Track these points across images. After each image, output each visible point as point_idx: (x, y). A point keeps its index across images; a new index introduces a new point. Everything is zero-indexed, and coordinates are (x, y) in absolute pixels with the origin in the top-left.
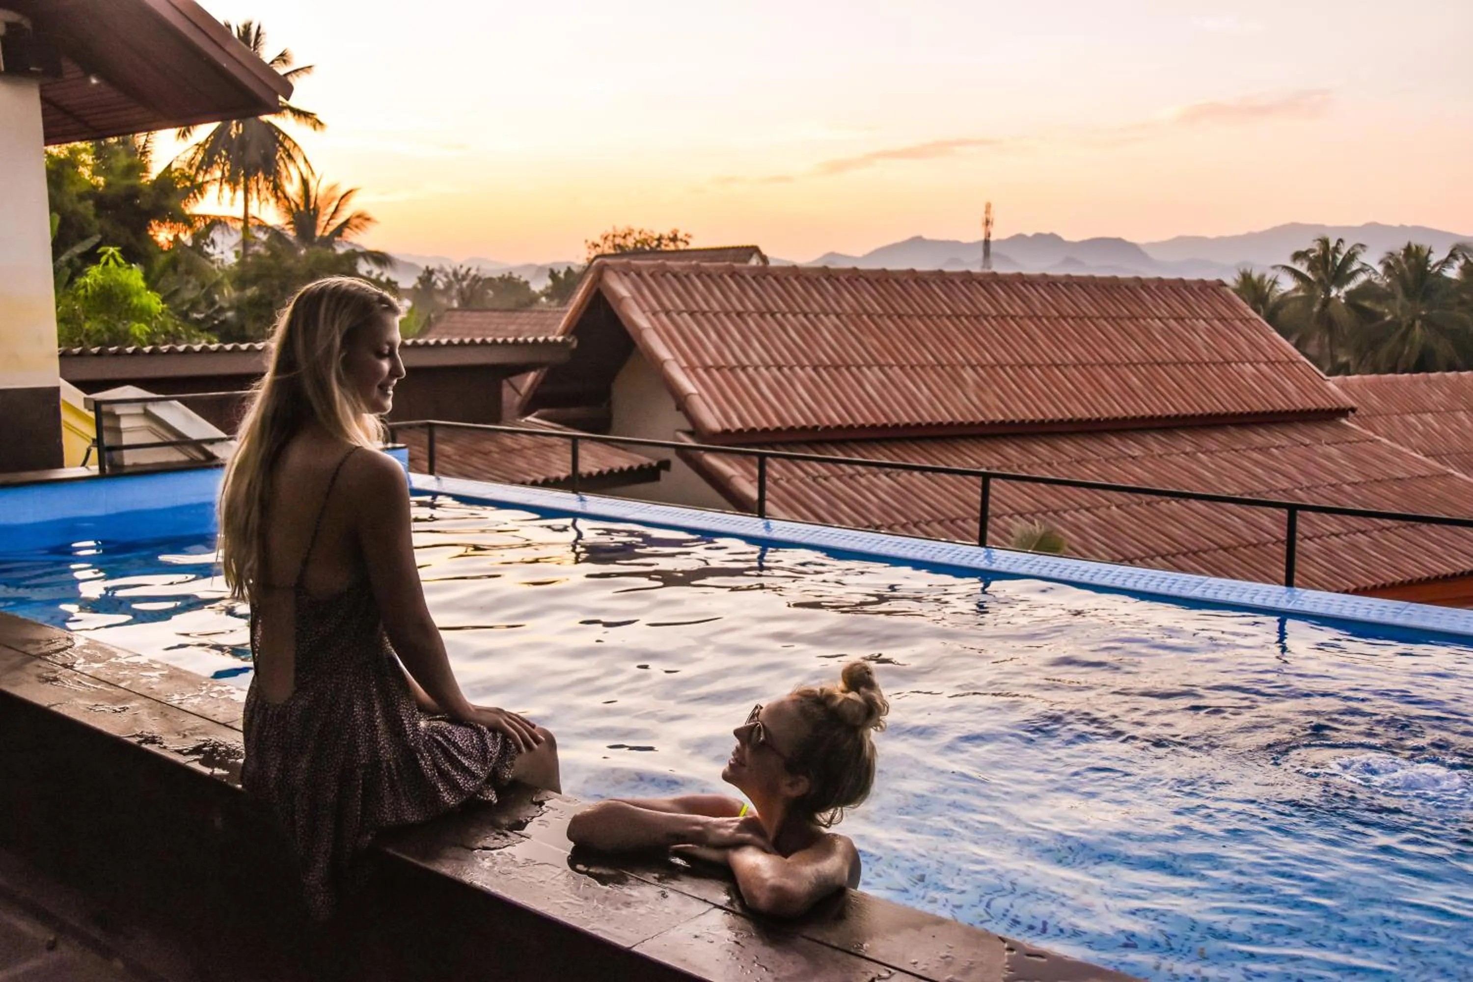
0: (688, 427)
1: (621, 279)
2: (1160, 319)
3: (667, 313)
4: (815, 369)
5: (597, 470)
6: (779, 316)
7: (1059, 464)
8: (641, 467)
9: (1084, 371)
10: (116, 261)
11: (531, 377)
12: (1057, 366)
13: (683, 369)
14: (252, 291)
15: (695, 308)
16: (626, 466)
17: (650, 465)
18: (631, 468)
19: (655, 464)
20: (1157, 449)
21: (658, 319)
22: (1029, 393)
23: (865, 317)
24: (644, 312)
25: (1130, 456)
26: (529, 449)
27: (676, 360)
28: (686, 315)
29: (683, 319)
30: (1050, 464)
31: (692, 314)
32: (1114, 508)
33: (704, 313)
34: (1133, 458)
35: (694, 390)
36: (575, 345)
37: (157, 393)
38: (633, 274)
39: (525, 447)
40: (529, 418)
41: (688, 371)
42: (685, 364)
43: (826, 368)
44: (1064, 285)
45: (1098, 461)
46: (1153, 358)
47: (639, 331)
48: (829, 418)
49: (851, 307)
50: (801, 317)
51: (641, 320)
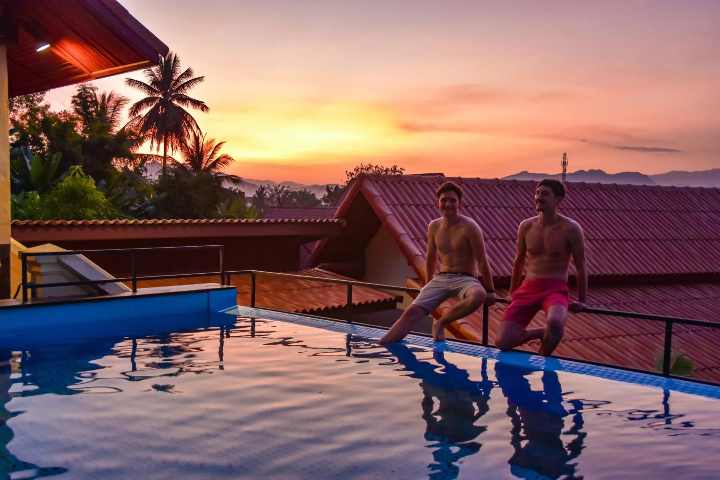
0: (416, 276)
1: (373, 185)
2: (704, 212)
3: (402, 205)
4: (493, 240)
5: (358, 302)
6: (470, 208)
7: (649, 302)
8: (385, 300)
9: (659, 243)
10: (80, 174)
11: (318, 243)
12: (643, 241)
13: (412, 239)
14: (164, 195)
15: (419, 203)
16: (376, 300)
17: (391, 299)
18: (379, 301)
19: (393, 298)
20: (712, 294)
21: (397, 210)
22: (627, 257)
23: (522, 209)
24: (388, 205)
25: (695, 298)
26: (316, 288)
27: (408, 234)
28: (413, 207)
29: (412, 209)
30: (643, 303)
31: (417, 206)
32: (691, 332)
33: (424, 206)
34: (697, 299)
35: (420, 253)
36: (345, 224)
37: (68, 249)
38: (381, 182)
39: (313, 287)
40: (316, 269)
41: (415, 241)
42: (413, 237)
43: (500, 240)
44: (642, 191)
45: (674, 301)
46: (704, 237)
47: (385, 216)
48: (503, 271)
49: (514, 203)
50: (483, 209)
51: (387, 210)
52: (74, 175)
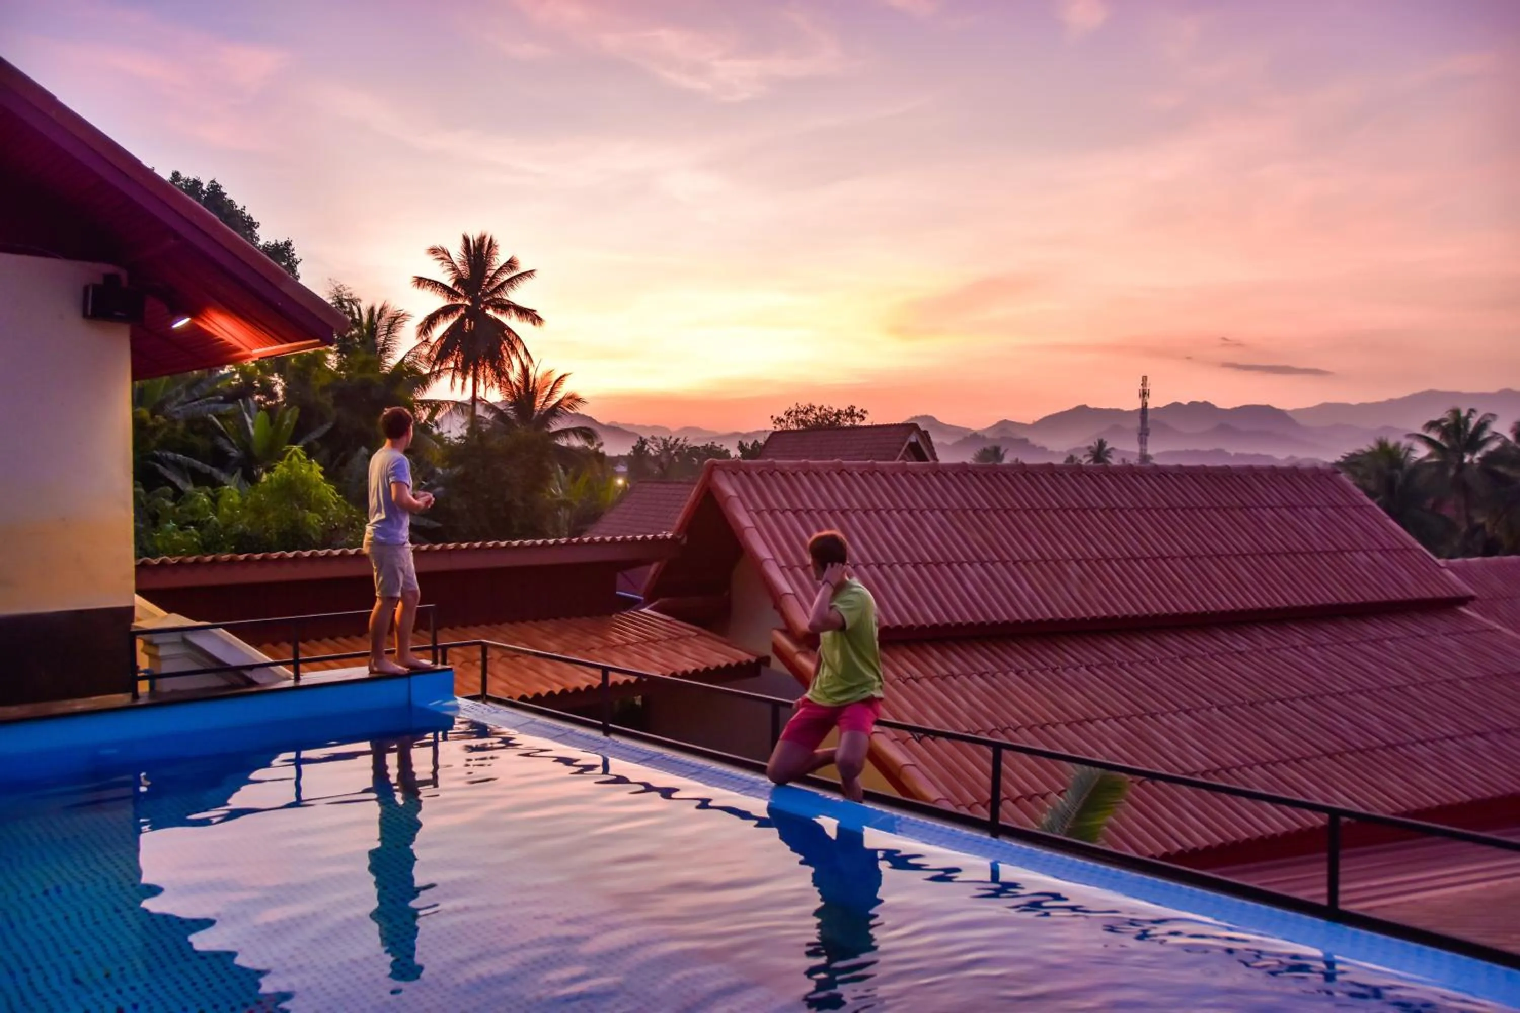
0: (783, 626)
1: (729, 479)
2: (1272, 508)
3: (771, 512)
4: (915, 566)
5: (693, 668)
6: (883, 512)
7: (1162, 661)
8: (739, 664)
9: (1193, 564)
10: (299, 458)
11: (653, 569)
12: (1164, 559)
13: (781, 568)
15: (800, 506)
16: (723, 664)
17: (749, 662)
18: (728, 665)
19: (753, 659)
20: (1266, 643)
21: (762, 519)
22: (1134, 586)
23: (970, 512)
24: (748, 511)
25: (1238, 652)
26: (633, 644)
27: (775, 559)
28: (790, 514)
29: (787, 518)
30: (1151, 662)
31: (796, 512)
32: (1215, 710)
33: (808, 511)
34: (1240, 653)
35: (789, 590)
36: (684, 541)
37: (198, 621)
38: (741, 473)
39: (628, 643)
40: (645, 610)
41: (786, 570)
42: (783, 563)
43: (926, 564)
44: (1175, 476)
45: (1203, 657)
46: (1264, 548)
47: (743, 530)
48: (925, 617)
49: (958, 502)
50: (906, 513)
51: (744, 519)
52: (291, 459)
